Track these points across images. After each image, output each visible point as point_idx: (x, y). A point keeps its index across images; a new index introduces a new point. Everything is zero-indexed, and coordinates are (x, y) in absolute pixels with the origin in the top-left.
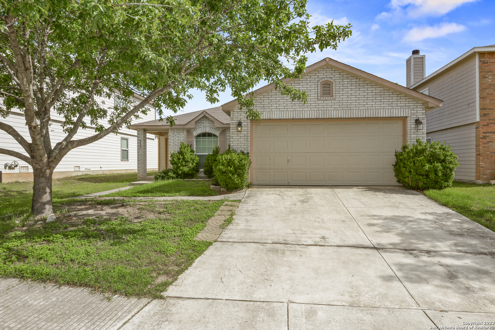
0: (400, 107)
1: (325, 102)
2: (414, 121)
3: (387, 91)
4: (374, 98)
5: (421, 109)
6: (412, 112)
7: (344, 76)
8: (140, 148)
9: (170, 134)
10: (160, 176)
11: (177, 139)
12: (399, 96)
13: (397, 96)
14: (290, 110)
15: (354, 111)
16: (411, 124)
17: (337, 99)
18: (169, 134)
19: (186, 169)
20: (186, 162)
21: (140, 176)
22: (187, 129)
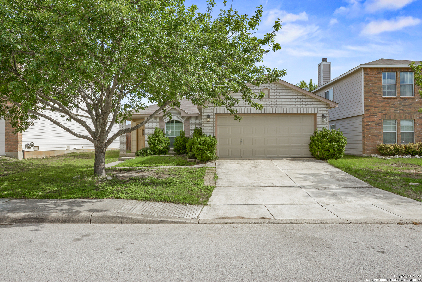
0: (312, 107)
1: (265, 102)
2: (321, 116)
3: (305, 96)
4: (296, 101)
5: (326, 108)
6: (320, 110)
7: (278, 86)
10: (140, 153)
11: (152, 124)
12: (312, 99)
13: (310, 99)
14: (242, 107)
15: (284, 108)
16: (319, 118)
17: (273, 101)
19: (160, 148)
20: (160, 142)
21: (122, 154)
22: (160, 117)
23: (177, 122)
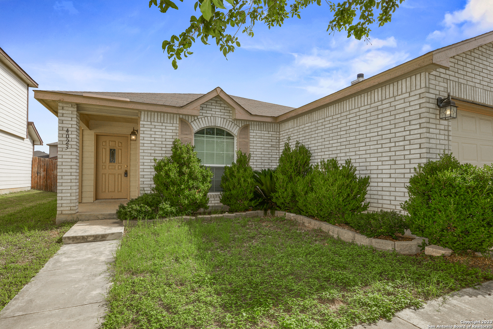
8: (65, 146)
9: (145, 123)
10: (139, 212)
11: (159, 133)
18: (141, 122)
21: (64, 212)
22: (181, 116)
23: (220, 132)
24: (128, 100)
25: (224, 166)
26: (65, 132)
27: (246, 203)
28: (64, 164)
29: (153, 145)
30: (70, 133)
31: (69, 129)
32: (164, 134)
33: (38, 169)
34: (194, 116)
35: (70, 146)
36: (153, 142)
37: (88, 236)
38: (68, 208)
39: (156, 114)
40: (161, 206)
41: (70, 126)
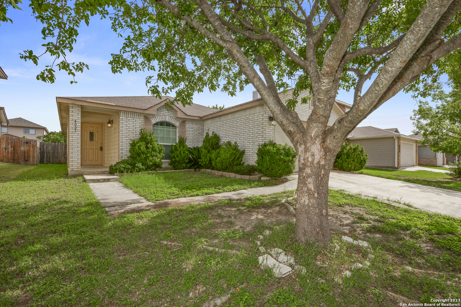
8: (74, 130)
9: (123, 118)
10: (125, 168)
11: (132, 124)
18: (121, 117)
21: (74, 170)
22: (145, 114)
23: (168, 124)
24: (114, 104)
25: (171, 144)
26: (74, 122)
27: (184, 165)
28: (73, 141)
29: (128, 131)
30: (77, 122)
31: (77, 120)
32: (135, 124)
33: (6, 145)
34: (153, 115)
35: (77, 131)
36: (128, 129)
37: (100, 179)
38: (76, 167)
39: (130, 113)
40: (136, 165)
41: (77, 118)
